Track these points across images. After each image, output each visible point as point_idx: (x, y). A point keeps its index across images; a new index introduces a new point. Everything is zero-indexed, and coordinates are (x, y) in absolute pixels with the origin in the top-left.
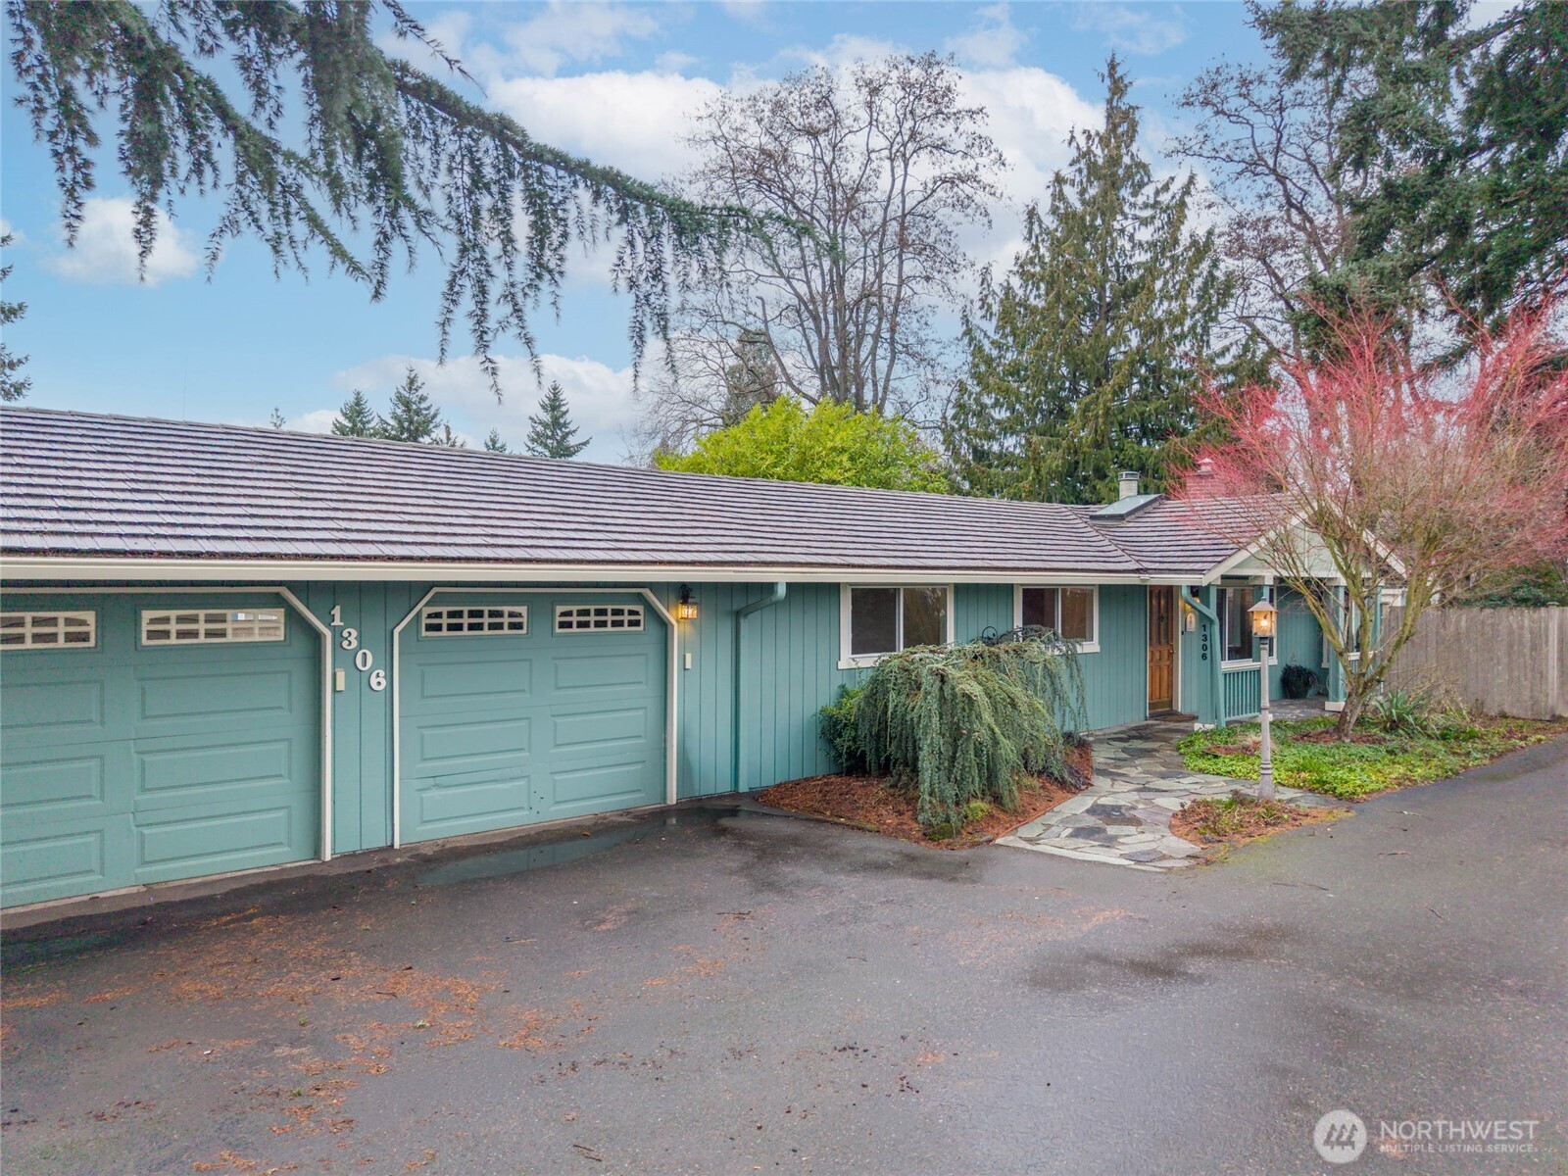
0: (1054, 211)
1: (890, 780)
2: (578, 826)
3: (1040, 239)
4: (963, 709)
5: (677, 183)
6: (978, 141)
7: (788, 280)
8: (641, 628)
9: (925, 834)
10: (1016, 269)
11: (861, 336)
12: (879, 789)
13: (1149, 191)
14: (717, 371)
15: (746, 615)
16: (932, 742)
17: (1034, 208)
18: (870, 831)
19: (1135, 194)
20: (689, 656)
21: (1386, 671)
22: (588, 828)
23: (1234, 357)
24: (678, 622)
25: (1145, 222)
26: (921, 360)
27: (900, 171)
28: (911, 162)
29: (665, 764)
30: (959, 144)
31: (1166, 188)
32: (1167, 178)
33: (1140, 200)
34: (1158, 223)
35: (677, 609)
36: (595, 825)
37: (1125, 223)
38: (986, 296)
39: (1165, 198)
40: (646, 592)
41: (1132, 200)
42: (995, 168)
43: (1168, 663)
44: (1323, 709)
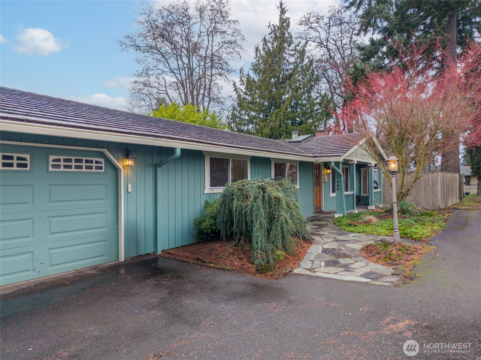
0: (264, 49)
1: (234, 243)
2: (64, 279)
3: (260, 58)
4: (275, 205)
5: (133, 37)
6: (236, 31)
7: (174, 73)
8: (103, 171)
9: (257, 270)
10: (252, 68)
11: (198, 95)
12: (229, 247)
13: (293, 46)
14: (149, 105)
15: (160, 166)
16: (261, 222)
17: (258, 47)
18: (229, 270)
19: (289, 46)
20: (130, 186)
21: (410, 191)
22: (70, 279)
23: (320, 100)
24: (123, 168)
25: (293, 55)
26: (218, 102)
27: (211, 39)
28: (215, 36)
29: (118, 241)
30: (230, 32)
31: (298, 45)
32: (298, 42)
33: (291, 48)
34: (296, 56)
35: (123, 161)
36: (74, 277)
37: (286, 55)
38: (242, 77)
39: (298, 48)
40: (105, 151)
41: (288, 48)
42: (242, 41)
43: (319, 193)
44: (368, 209)
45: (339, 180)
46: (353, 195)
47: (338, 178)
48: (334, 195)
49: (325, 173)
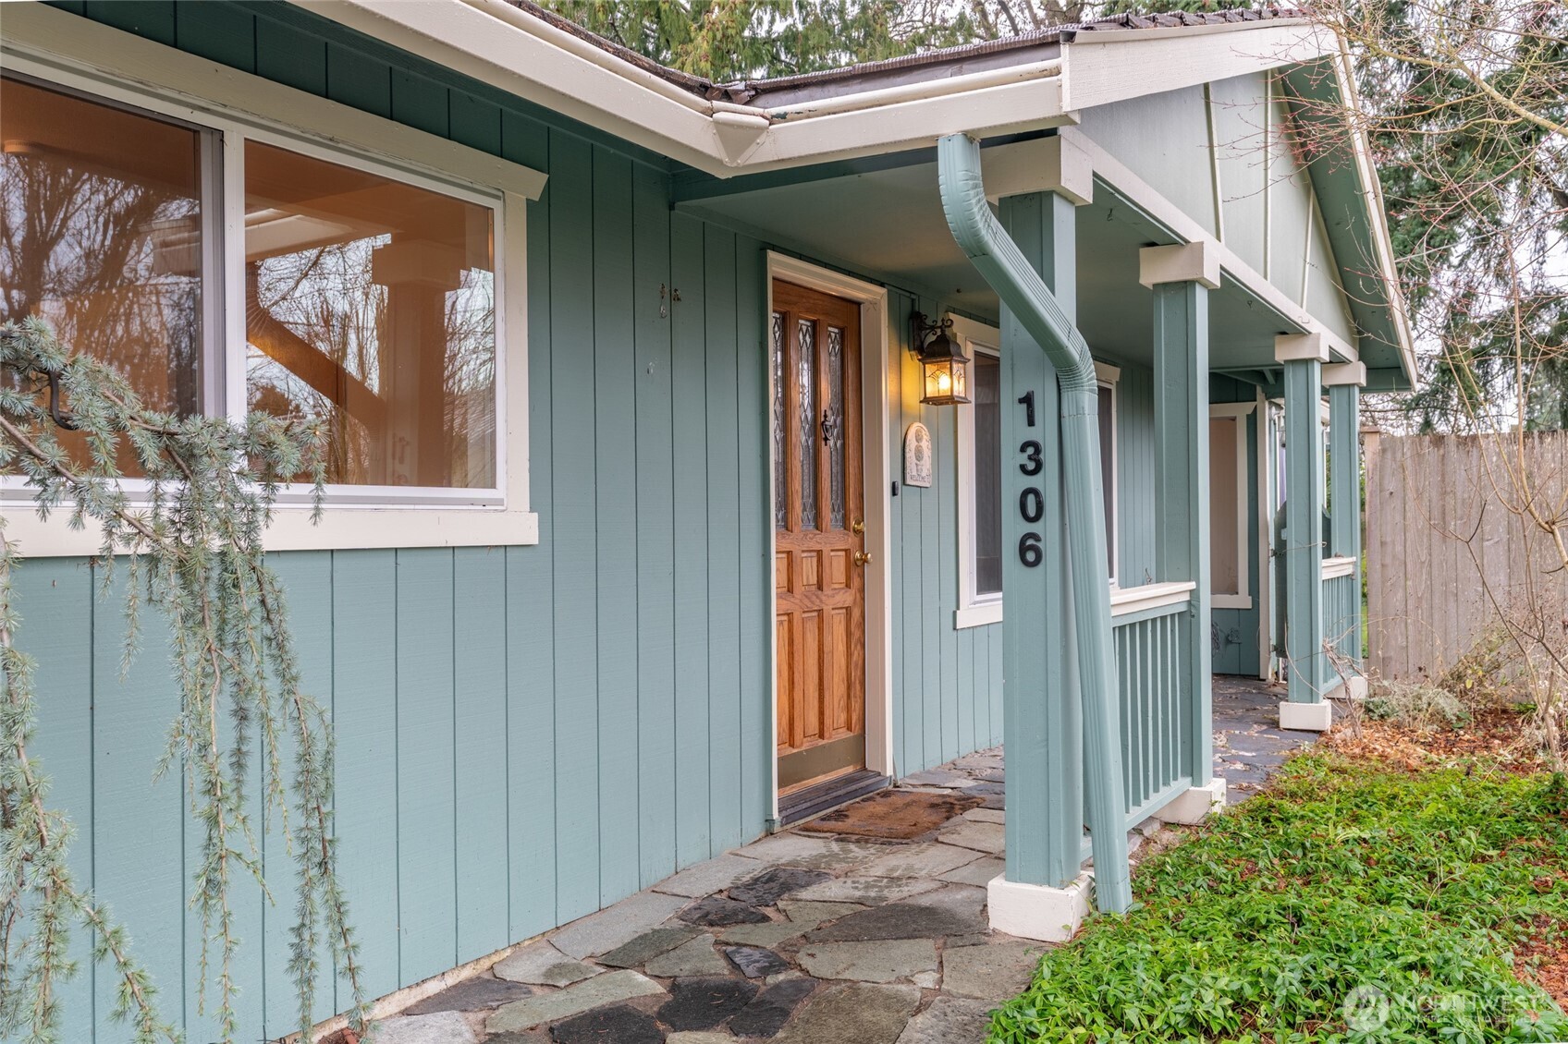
43: (847, 598)
44: (1274, 724)
45: (1045, 433)
46: (1187, 617)
47: (1028, 400)
48: (982, 610)
49: (912, 396)
